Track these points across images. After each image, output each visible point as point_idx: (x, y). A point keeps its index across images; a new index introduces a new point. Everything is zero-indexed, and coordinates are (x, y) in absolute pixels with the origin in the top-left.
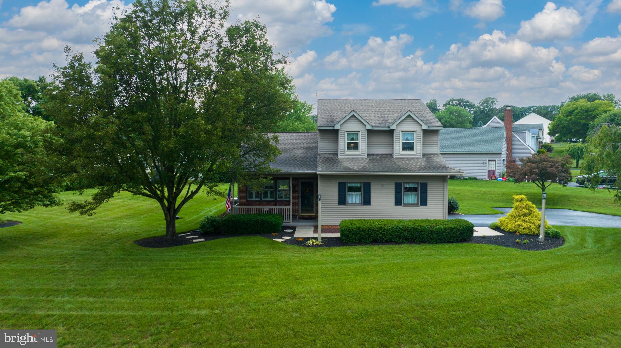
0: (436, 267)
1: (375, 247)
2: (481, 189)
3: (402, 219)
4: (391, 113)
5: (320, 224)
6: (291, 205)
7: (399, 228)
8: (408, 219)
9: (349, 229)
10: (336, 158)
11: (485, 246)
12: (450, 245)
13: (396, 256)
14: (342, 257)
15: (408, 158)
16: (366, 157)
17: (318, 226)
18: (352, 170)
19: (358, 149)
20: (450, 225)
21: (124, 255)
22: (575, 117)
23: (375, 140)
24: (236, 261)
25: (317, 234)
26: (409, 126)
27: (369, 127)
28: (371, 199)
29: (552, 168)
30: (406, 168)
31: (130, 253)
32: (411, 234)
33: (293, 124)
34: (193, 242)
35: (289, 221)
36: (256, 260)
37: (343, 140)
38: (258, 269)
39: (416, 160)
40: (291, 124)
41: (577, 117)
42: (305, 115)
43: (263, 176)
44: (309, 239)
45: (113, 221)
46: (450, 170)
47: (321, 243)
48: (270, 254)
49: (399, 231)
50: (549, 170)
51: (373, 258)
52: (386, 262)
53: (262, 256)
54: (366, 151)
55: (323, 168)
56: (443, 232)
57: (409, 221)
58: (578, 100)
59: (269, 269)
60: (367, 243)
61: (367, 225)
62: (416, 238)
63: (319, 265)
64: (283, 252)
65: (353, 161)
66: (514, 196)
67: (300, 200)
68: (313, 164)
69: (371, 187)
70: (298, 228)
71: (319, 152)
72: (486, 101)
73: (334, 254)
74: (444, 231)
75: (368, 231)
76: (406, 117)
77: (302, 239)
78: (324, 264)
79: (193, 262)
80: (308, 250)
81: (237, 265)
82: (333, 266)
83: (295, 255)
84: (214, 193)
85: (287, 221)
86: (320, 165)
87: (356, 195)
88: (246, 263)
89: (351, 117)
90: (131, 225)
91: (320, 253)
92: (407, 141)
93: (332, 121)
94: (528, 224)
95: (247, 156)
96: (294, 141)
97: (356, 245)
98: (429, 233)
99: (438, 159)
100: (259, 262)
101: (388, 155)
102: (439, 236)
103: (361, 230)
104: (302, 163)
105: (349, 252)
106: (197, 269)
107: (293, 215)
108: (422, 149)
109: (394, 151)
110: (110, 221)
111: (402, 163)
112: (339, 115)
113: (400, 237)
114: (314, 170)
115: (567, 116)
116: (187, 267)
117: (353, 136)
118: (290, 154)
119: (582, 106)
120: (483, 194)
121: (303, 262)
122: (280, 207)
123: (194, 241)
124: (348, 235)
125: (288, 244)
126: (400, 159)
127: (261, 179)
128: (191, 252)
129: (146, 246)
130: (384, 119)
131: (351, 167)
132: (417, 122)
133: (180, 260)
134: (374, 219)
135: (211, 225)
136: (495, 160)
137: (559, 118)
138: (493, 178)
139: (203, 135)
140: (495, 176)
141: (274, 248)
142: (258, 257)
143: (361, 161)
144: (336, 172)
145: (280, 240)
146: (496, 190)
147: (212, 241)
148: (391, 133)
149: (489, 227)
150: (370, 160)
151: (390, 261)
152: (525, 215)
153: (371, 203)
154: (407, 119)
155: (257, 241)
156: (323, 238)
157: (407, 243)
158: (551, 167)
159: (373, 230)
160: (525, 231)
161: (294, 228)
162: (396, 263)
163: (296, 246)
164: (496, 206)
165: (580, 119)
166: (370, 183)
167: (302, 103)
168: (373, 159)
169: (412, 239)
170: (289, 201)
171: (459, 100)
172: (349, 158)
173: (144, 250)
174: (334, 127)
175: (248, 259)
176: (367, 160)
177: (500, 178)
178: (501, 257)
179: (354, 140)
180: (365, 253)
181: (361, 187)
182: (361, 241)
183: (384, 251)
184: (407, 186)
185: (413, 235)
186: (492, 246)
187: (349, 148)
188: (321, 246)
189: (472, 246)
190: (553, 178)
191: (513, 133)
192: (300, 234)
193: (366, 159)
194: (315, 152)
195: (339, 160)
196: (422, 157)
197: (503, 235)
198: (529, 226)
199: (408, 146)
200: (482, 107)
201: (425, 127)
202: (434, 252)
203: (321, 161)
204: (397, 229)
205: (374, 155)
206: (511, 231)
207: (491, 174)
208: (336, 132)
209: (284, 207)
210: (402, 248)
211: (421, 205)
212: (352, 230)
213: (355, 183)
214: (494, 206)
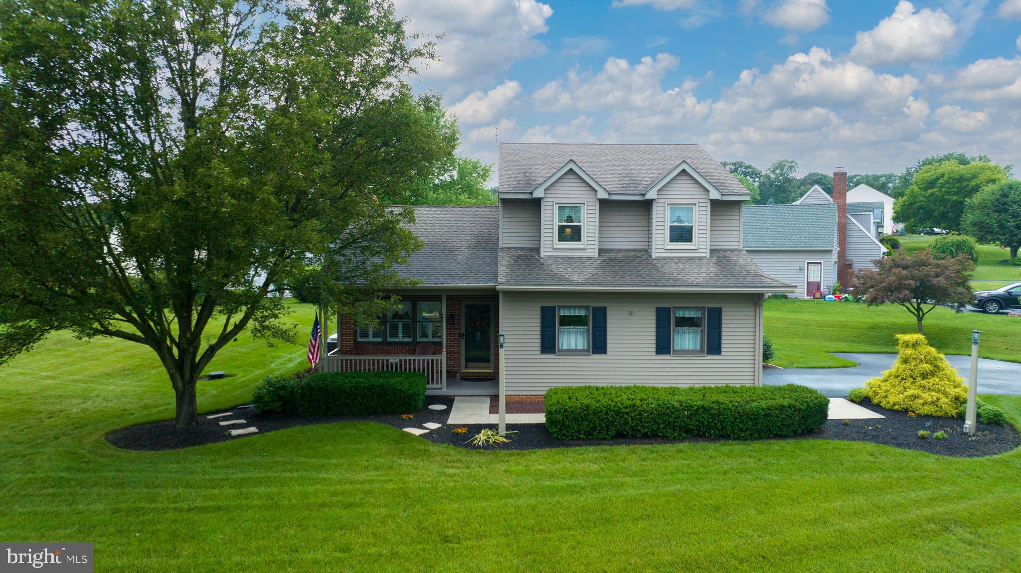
0: (766, 504)
1: (622, 450)
2: (799, 316)
3: (675, 386)
4: (644, 169)
5: (504, 390)
6: (444, 354)
7: (673, 406)
8: (689, 386)
9: (566, 410)
10: (537, 257)
11: (856, 445)
12: (782, 443)
13: (672, 474)
14: (552, 476)
15: (680, 258)
16: (597, 256)
17: (498, 396)
18: (569, 282)
19: (579, 240)
20: (780, 401)
21: (69, 469)
22: (940, 191)
23: (615, 221)
24: (312, 489)
25: (497, 415)
26: (683, 193)
27: (602, 195)
28: (608, 341)
29: (940, 279)
30: (680, 277)
31: (83, 465)
32: (698, 420)
33: (456, 198)
34: (231, 437)
35: (439, 386)
36: (358, 486)
37: (551, 220)
38: (359, 510)
39: (697, 262)
40: (454, 198)
41: (944, 189)
42: (478, 183)
43: (380, 294)
44: (478, 428)
45: (92, 382)
46: (769, 281)
47: (504, 440)
48: (391, 468)
49: (673, 413)
50: (935, 281)
51: (619, 479)
52: (651, 491)
53: (372, 475)
54: (597, 243)
55: (509, 277)
56: (766, 415)
57: (691, 389)
58: (943, 162)
59: (384, 511)
60: (605, 439)
61: (604, 401)
62: (709, 428)
63: (501, 499)
64: (422, 463)
65: (570, 264)
66: (898, 336)
67: (463, 342)
68: (488, 268)
69: (608, 317)
70: (458, 401)
71: (501, 245)
72: (779, 166)
73: (533, 469)
74: (768, 413)
75: (606, 414)
76: (678, 175)
77: (464, 430)
78: (509, 496)
79: (216, 491)
80: (477, 458)
81: (312, 500)
82: (532, 501)
83: (446, 470)
84: (269, 333)
85: (435, 386)
86: (503, 271)
87: (576, 333)
88: (335, 494)
89: (566, 174)
90: (123, 391)
91: (502, 467)
92: (678, 222)
93: (528, 182)
94: (933, 394)
95: (347, 252)
96: (453, 223)
97: (580, 445)
98: (736, 419)
99: (740, 260)
100: (363, 492)
101: (640, 250)
102: (756, 424)
103: (591, 412)
104: (466, 266)
105: (567, 465)
106: (219, 509)
107: (448, 372)
108: (708, 240)
109: (654, 243)
110: (84, 382)
111: (670, 268)
112: (541, 172)
113: (674, 426)
114: (490, 281)
115: (926, 189)
116: (199, 503)
117: (570, 212)
118: (443, 248)
119: (952, 172)
120: (805, 326)
121: (464, 492)
122: (421, 357)
123: (234, 432)
124: (564, 423)
125: (434, 441)
126: (665, 259)
127: (376, 301)
128: (219, 463)
129: (127, 446)
130: (631, 179)
131: (567, 276)
132: (700, 184)
133: (188, 485)
134: (617, 385)
135: (275, 397)
136: (820, 263)
137: (912, 191)
138: (818, 295)
139: (228, 200)
140: (821, 293)
141: (402, 453)
142: (362, 476)
143: (587, 264)
144: (535, 285)
145: (417, 432)
146: (828, 318)
147: (272, 433)
148: (646, 206)
149: (845, 397)
150: (604, 261)
151: (661, 489)
152: (924, 376)
153: (608, 349)
154: (680, 178)
155: (368, 435)
156: (509, 427)
157: (690, 441)
158: (937, 275)
159: (618, 413)
160: (927, 410)
161: (449, 401)
162: (674, 495)
163: (451, 446)
164: (834, 350)
165: (948, 193)
166: (605, 308)
167: (473, 163)
168: (610, 259)
169: (699, 430)
170: (441, 344)
171: (735, 164)
172: (562, 258)
173: (118, 457)
174: (531, 193)
175: (339, 482)
176: (599, 262)
177: (830, 296)
178: (902, 475)
179: (571, 221)
180: (602, 465)
181: (586, 316)
182: (592, 434)
183: (643, 460)
184: (680, 314)
185: (703, 423)
186: (870, 446)
187: (562, 237)
188: (504, 446)
189: (830, 446)
190: (941, 296)
191: (847, 214)
192: (460, 416)
193: (596, 259)
194: (494, 244)
195: (542, 261)
196: (708, 256)
197: (882, 417)
198: (935, 399)
199: (682, 234)
200: (772, 176)
201: (715, 195)
202: (751, 463)
203: (504, 262)
204: (668, 408)
205: (612, 250)
206: (896, 407)
207: (814, 288)
208: (536, 204)
209: (430, 357)
210: (681, 451)
211: (708, 353)
212: (572, 412)
213: (575, 307)
214: (831, 349)
